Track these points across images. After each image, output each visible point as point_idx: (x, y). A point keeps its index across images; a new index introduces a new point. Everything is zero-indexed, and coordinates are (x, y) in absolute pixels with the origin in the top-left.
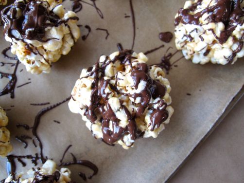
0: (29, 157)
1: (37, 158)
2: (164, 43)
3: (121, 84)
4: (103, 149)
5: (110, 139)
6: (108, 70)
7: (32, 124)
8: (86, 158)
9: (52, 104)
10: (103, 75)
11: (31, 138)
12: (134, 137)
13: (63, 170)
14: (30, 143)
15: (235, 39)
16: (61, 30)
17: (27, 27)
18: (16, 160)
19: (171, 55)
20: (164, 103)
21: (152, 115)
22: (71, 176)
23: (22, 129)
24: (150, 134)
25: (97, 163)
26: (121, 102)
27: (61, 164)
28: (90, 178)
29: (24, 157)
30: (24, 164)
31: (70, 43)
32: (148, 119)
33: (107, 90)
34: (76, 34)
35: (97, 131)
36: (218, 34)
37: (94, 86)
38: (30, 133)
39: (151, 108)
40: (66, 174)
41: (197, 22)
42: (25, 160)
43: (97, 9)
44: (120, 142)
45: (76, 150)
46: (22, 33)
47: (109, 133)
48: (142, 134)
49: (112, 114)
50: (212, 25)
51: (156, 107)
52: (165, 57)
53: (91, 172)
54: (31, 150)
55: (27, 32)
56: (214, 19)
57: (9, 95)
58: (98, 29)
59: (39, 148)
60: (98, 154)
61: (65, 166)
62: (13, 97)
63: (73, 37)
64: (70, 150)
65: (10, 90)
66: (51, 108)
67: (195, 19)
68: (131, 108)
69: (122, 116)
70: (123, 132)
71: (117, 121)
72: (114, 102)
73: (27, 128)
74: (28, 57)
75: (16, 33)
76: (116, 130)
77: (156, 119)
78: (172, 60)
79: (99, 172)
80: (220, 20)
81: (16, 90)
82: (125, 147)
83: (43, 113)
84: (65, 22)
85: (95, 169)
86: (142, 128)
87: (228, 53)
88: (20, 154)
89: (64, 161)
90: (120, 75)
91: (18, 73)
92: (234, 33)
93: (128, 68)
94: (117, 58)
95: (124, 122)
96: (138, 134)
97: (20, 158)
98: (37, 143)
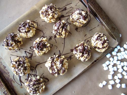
0: (33, 74)
1: (35, 75)
2: (71, 52)
3: (57, 64)
4: (51, 76)
5: (53, 74)
6: (55, 60)
7: (35, 67)
8: (46, 77)
9: (40, 63)
10: (54, 60)
11: (34, 70)
12: (58, 74)
13: (41, 79)
14: (34, 71)
15: (84, 57)
16: (46, 49)
17: (40, 48)
18: (30, 75)
19: (72, 55)
20: (65, 69)
21: (62, 71)
22: (43, 80)
23: (32, 67)
24: (61, 74)
25: (49, 79)
26: (56, 67)
27: (40, 78)
28: (47, 82)
29: (32, 74)
30: (31, 76)
31: (48, 51)
32: (61, 71)
33: (54, 64)
34: (49, 49)
35: (51, 72)
36: (81, 55)
37: (52, 63)
38: (34, 69)
39: (62, 69)
40: (42, 80)
41: (77, 52)
42: (32, 75)
43: (55, 40)
44: (55, 75)
45: (44, 75)
46: (38, 49)
47: (53, 73)
48: (60, 74)
49: (54, 69)
50: (79, 54)
51: (63, 69)
52: (70, 56)
53: (47, 81)
54: (34, 73)
55: (39, 49)
56: (80, 52)
57: (30, 59)
58: (55, 46)
59: (36, 73)
60: (50, 77)
61: (41, 78)
62: (31, 59)
63: (48, 50)
64: (43, 75)
65: (31, 57)
66: (40, 64)
67: (77, 51)
68: (58, 68)
69: (56, 70)
70: (56, 73)
71: (55, 71)
72: (55, 67)
73: (33, 67)
74: (38, 53)
75: (37, 49)
76: (54, 72)
77: (63, 72)
78: (72, 57)
79: (49, 81)
80: (81, 53)
81: (32, 58)
82: (56, 76)
83: (38, 64)
84: (47, 47)
85: (48, 80)
86: (60, 73)
87: (83, 60)
88: (31, 73)
89: (41, 77)
90: (57, 62)
91: (33, 54)
92: (84, 56)
93: (59, 60)
94: (57, 57)
95: (56, 71)
96: (59, 74)
97: (31, 74)
98: (35, 72)
